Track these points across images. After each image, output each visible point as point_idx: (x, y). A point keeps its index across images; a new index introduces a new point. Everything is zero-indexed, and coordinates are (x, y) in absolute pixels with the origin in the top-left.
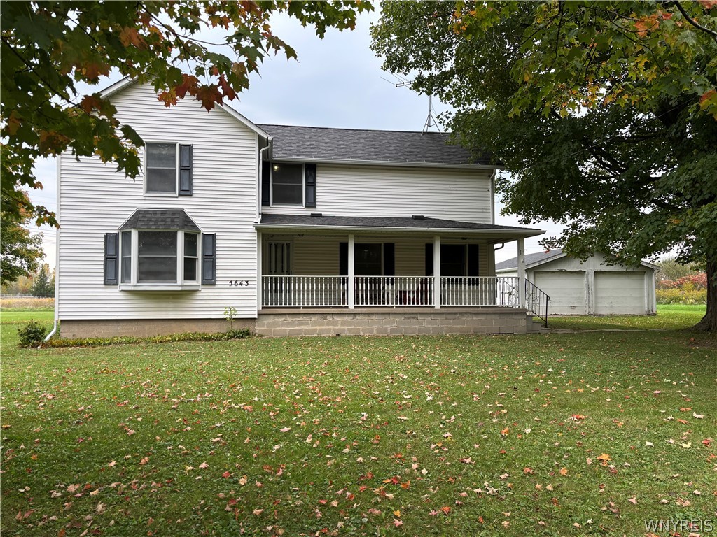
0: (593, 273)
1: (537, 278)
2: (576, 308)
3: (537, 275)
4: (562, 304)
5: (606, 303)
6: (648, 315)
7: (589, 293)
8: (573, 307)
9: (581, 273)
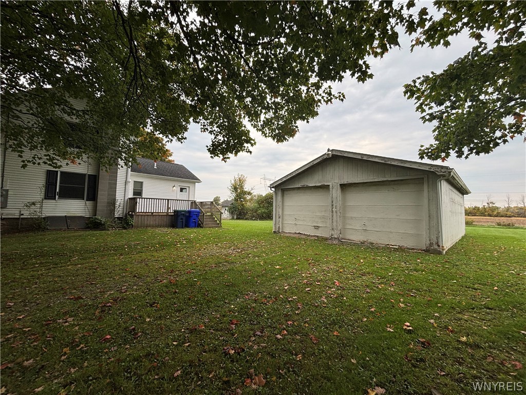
0: (339, 186)
1: (285, 195)
2: (320, 229)
3: (285, 193)
4: (305, 223)
5: (357, 226)
6: (427, 251)
7: (332, 212)
8: (317, 228)
9: (325, 188)
